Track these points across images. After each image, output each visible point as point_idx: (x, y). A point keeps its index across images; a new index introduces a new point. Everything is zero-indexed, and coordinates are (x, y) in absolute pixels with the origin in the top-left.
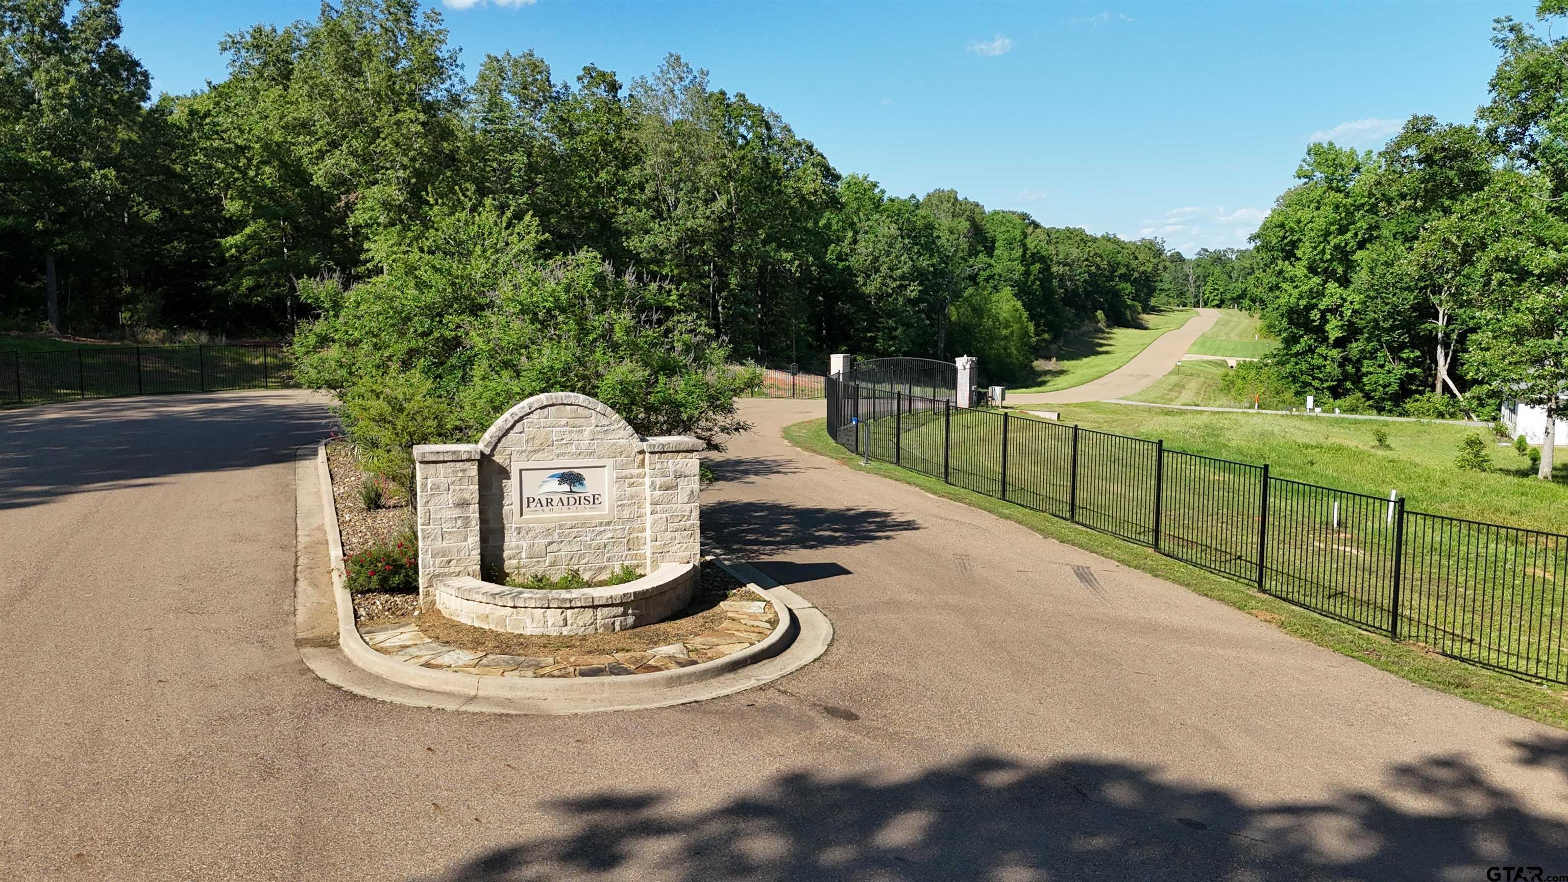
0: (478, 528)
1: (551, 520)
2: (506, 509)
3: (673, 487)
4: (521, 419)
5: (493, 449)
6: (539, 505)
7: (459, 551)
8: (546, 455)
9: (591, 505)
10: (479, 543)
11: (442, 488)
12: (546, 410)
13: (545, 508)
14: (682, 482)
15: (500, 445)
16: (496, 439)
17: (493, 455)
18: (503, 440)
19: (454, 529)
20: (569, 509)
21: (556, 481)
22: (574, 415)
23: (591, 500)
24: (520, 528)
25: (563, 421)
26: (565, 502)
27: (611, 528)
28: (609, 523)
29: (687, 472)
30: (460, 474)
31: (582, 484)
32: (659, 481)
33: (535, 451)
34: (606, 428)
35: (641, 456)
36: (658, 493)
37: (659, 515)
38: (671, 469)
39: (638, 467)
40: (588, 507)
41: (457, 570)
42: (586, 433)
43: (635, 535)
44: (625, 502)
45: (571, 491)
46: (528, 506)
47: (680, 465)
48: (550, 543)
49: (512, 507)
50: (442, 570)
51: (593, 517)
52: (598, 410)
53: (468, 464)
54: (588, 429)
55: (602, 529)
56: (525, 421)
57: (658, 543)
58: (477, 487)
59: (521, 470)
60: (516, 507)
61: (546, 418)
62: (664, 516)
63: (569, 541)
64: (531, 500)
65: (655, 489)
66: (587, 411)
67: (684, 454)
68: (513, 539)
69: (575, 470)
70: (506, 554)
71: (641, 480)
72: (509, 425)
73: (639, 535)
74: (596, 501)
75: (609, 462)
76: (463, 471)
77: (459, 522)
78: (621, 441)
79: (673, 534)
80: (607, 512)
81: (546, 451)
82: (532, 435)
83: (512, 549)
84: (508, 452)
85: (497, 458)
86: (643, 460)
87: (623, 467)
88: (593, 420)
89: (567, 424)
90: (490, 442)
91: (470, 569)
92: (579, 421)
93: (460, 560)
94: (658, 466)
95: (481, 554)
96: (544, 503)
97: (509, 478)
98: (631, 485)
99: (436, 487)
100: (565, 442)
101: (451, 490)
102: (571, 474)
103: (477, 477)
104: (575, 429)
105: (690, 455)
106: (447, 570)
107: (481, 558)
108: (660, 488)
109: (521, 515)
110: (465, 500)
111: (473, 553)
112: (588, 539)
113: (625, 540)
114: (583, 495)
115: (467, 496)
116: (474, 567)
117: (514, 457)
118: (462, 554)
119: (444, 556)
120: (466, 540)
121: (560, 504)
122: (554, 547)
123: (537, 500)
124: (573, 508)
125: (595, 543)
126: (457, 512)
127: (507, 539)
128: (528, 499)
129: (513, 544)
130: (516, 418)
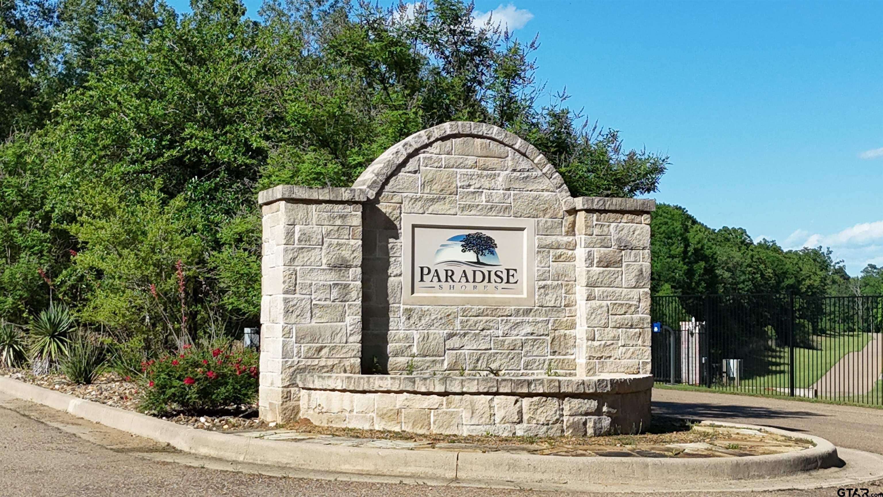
0: (359, 302)
1: (453, 302)
2: (392, 281)
3: (615, 262)
4: (416, 152)
5: (379, 194)
6: (436, 279)
7: (334, 334)
8: (447, 206)
9: (504, 285)
10: (360, 325)
11: (314, 241)
12: (448, 143)
13: (443, 284)
14: (628, 257)
15: (387, 188)
16: (383, 178)
17: (378, 202)
18: (392, 182)
19: (328, 302)
20: (475, 287)
21: (458, 247)
22: (484, 153)
23: (504, 276)
24: (411, 310)
25: (471, 160)
26: (471, 278)
27: (531, 319)
28: (527, 312)
29: (635, 243)
30: (338, 222)
31: (492, 253)
32: (598, 252)
33: (433, 200)
34: (526, 174)
35: (571, 218)
36: (596, 270)
37: (598, 303)
38: (614, 236)
39: (567, 234)
40: (500, 286)
41: (330, 362)
42: (500, 179)
43: (562, 332)
44: (549, 282)
45: (478, 263)
46: (422, 280)
47: (625, 231)
48: (451, 336)
49: (401, 278)
50: (309, 362)
51: (508, 302)
52: (517, 147)
53: (349, 208)
54: (503, 174)
55: (519, 319)
56: (421, 156)
57: (596, 343)
58: (360, 242)
59: (414, 226)
60: (406, 280)
61: (448, 154)
62: (604, 303)
63: (475, 335)
64: (426, 271)
65: (592, 264)
66: (501, 149)
67: (630, 217)
68: (401, 326)
69: (484, 232)
70: (391, 347)
71: (570, 252)
72: (401, 160)
73: (567, 332)
74: (511, 280)
75: (529, 223)
76: (343, 217)
77: (335, 293)
78: (546, 194)
79: (615, 332)
80: (525, 296)
81: (447, 201)
82: (430, 176)
83: (399, 340)
84: (397, 199)
85: (383, 207)
86: (574, 223)
87: (547, 232)
88: (509, 162)
89: (475, 166)
90: (374, 182)
91: (347, 363)
92: (491, 162)
93: (333, 349)
94: (596, 231)
95: (362, 341)
96: (443, 277)
97: (397, 237)
98: (557, 259)
99: (306, 238)
100: (472, 189)
101: (326, 245)
102: (479, 237)
103: (361, 229)
104: (485, 173)
105: (638, 219)
106: (316, 362)
107: (362, 347)
108: (599, 262)
109: (413, 292)
110: (344, 259)
111: (351, 339)
112: (500, 333)
113: (549, 338)
114: (493, 269)
115: (346, 254)
116: (352, 361)
117: (406, 206)
118: (337, 340)
119: (312, 341)
120: (342, 320)
121: (464, 279)
122: (455, 342)
123: (433, 271)
124: (480, 286)
125: (509, 339)
126: (332, 277)
127: (392, 325)
128: (422, 268)
129: (401, 334)
130: (410, 150)
